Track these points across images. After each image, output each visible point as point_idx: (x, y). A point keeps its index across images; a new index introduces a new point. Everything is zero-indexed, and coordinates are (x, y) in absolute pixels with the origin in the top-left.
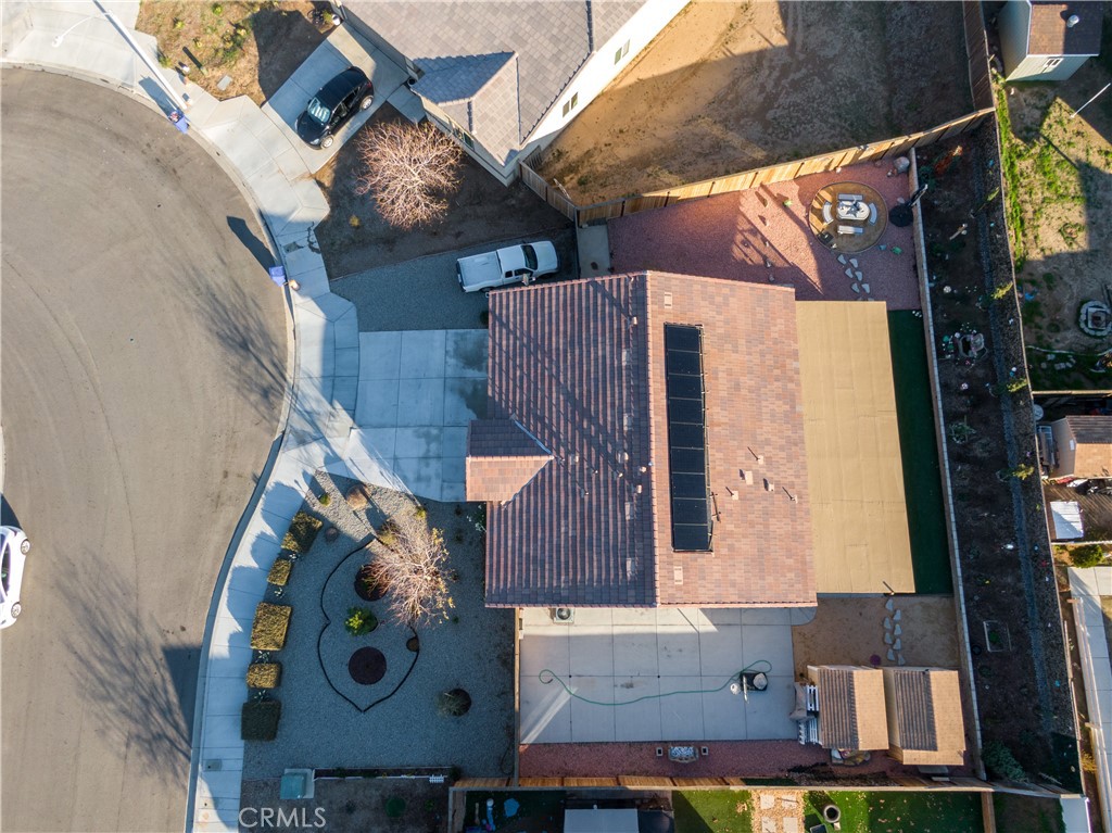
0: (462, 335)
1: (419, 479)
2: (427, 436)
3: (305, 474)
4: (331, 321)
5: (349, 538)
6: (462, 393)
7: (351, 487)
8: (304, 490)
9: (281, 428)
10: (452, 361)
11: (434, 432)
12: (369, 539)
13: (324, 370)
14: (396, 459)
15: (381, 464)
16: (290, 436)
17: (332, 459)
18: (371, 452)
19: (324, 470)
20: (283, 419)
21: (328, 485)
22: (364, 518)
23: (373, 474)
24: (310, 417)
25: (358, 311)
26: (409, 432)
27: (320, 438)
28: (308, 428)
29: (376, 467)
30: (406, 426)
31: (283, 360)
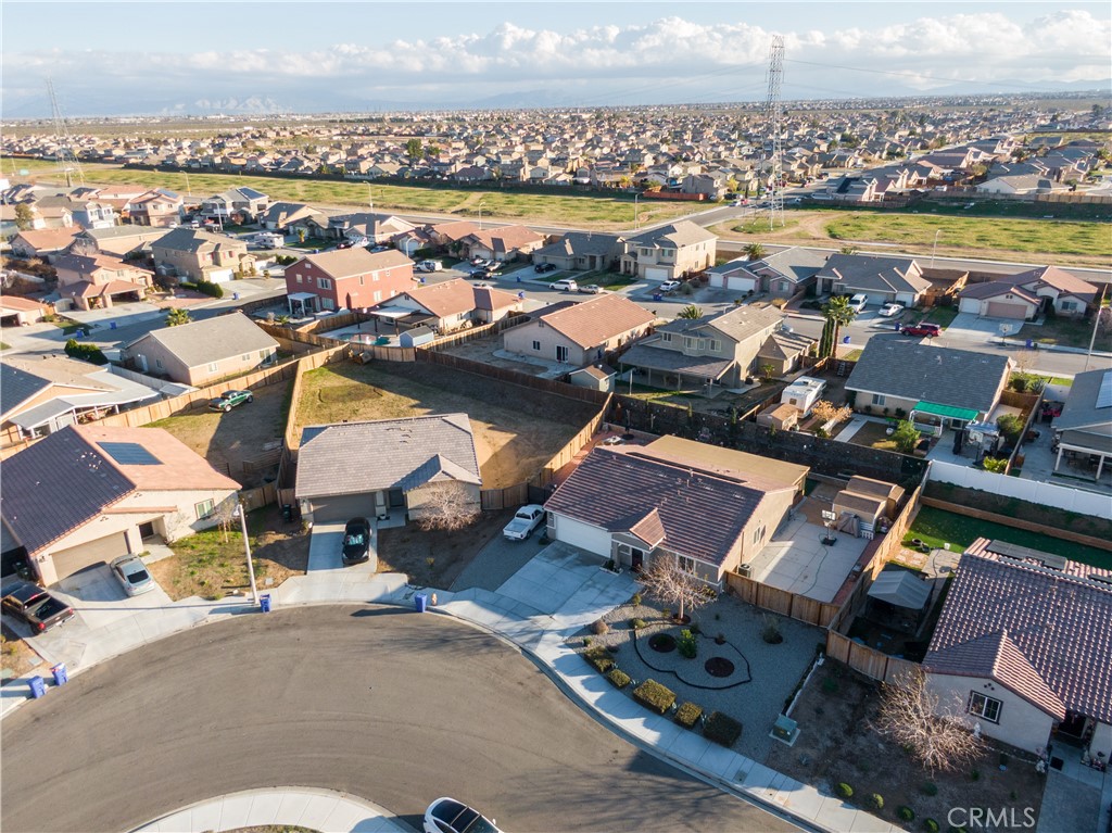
0: (543, 553)
1: (613, 599)
2: (589, 586)
3: (560, 647)
4: (474, 600)
5: (626, 643)
6: (578, 565)
7: (593, 629)
8: (571, 652)
9: (517, 648)
10: (554, 562)
11: (590, 583)
12: (633, 635)
13: (501, 614)
14: (591, 604)
15: (588, 611)
16: (526, 647)
17: (562, 633)
18: (576, 613)
19: (566, 638)
20: (511, 645)
21: (580, 639)
22: (612, 631)
23: (590, 618)
24: (524, 632)
25: (481, 587)
26: (579, 593)
27: (543, 632)
28: (531, 636)
29: (587, 614)
30: (574, 593)
31: (474, 629)
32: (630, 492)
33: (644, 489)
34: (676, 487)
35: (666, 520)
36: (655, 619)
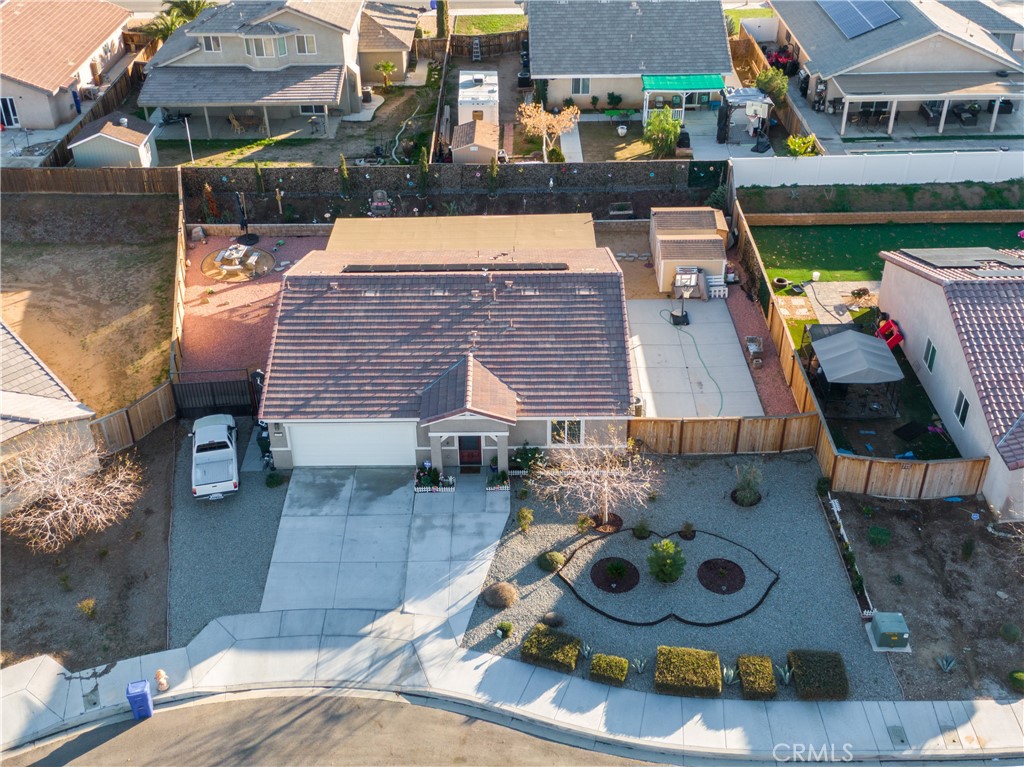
0: (292, 501)
1: (480, 534)
2: (422, 530)
3: (465, 659)
4: (234, 643)
5: (561, 601)
6: (370, 499)
7: (491, 601)
8: (489, 659)
9: (392, 697)
10: (326, 509)
11: (418, 522)
12: (560, 581)
13: (309, 647)
14: (451, 559)
15: (457, 573)
16: (407, 684)
17: (446, 630)
18: (439, 587)
19: (460, 637)
20: (378, 696)
21: (484, 630)
22: (530, 588)
23: (472, 582)
24: (379, 661)
25: (227, 613)
26: (415, 548)
27: (413, 646)
28: (397, 662)
29: (461, 579)
30: (407, 551)
31: (283, 701)
32: (405, 340)
33: (425, 327)
34: (476, 306)
35: (500, 368)
36: (573, 540)
